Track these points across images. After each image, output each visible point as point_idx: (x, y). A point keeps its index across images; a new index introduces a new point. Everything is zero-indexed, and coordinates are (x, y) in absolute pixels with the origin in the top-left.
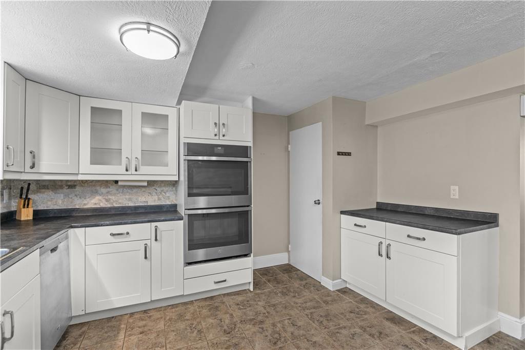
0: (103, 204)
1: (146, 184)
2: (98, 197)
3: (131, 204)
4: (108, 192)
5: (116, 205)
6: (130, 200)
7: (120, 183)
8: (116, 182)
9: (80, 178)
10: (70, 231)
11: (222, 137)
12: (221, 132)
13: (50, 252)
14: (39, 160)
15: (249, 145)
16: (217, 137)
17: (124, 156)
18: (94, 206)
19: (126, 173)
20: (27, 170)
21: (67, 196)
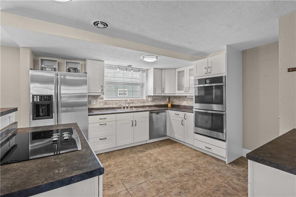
0: (186, 105)
2: (185, 102)
4: (187, 100)
7: (187, 97)
8: (186, 96)
9: (176, 95)
10: (167, 110)
11: (209, 74)
12: (209, 72)
13: (156, 114)
14: (165, 90)
15: (224, 75)
16: (207, 74)
17: (185, 87)
18: (184, 105)
19: (185, 93)
20: (162, 93)
21: (179, 101)
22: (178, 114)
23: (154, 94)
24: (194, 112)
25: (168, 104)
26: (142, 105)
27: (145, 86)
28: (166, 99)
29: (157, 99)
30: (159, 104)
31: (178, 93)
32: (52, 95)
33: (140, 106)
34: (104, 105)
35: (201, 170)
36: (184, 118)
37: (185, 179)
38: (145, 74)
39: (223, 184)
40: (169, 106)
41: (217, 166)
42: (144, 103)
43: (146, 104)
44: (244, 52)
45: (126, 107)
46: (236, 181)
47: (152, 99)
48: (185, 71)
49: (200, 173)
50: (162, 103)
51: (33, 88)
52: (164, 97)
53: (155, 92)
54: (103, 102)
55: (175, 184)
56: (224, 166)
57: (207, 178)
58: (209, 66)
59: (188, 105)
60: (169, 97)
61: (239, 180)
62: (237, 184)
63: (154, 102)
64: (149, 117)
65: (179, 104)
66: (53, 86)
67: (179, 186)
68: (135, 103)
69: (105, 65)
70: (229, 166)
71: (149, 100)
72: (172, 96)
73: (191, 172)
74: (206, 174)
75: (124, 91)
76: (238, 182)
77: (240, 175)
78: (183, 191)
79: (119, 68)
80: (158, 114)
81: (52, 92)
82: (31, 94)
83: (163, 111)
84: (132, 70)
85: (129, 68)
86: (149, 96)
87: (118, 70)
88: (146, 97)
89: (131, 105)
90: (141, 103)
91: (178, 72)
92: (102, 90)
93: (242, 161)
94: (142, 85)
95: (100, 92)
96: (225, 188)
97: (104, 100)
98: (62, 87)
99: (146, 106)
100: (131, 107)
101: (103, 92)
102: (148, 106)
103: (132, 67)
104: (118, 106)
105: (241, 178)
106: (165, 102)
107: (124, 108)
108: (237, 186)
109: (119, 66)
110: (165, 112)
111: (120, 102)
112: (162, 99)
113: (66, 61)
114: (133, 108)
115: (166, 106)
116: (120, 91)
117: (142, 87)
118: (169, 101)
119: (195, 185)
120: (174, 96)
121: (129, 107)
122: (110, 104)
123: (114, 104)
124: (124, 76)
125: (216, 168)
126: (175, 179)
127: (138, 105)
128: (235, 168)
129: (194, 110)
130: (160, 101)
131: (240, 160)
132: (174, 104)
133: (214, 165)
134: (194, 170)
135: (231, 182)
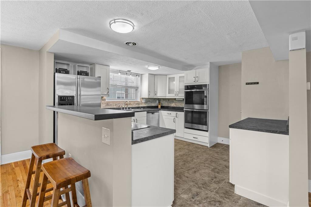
0: (175, 106)
1: (182, 100)
2: (174, 104)
3: (181, 106)
4: (176, 102)
5: (178, 106)
6: (181, 105)
7: (176, 99)
8: (175, 99)
9: (167, 98)
10: (160, 111)
11: (197, 82)
12: (197, 80)
13: (151, 114)
14: (157, 93)
15: (207, 83)
16: (195, 82)
17: (175, 91)
18: (173, 106)
19: (175, 96)
20: (155, 96)
21: (168, 103)
22: (171, 114)
23: (148, 96)
24: (185, 111)
25: (159, 106)
26: (137, 106)
27: (139, 90)
28: (156, 101)
29: (149, 101)
30: (150, 106)
31: (169, 96)
32: (74, 96)
33: (136, 107)
34: (106, 106)
35: (193, 152)
36: (175, 116)
37: (185, 158)
38: (139, 78)
39: (209, 158)
40: (159, 107)
41: (203, 149)
42: (139, 104)
43: (141, 106)
44: (220, 67)
45: (125, 108)
46: (216, 155)
47: (146, 101)
48: (175, 78)
49: (193, 154)
50: (153, 105)
51: (59, 89)
52: (155, 100)
53: (149, 95)
54: (106, 103)
55: (179, 160)
56: (208, 149)
57: (199, 155)
58: (197, 76)
59: (176, 106)
60: (159, 100)
61: (218, 154)
62: (218, 157)
63: (147, 104)
64: (146, 116)
65: (168, 106)
66: (74, 88)
67: (182, 161)
68: (131, 105)
69: (110, 70)
70: (210, 148)
71: (143, 102)
72: (161, 98)
73: (187, 153)
74: (197, 154)
75: (121, 93)
76: (218, 156)
77: (218, 152)
78: (186, 163)
79: (120, 72)
80: (153, 114)
81: (73, 93)
82: (57, 95)
83: (156, 112)
84: (130, 74)
85: (128, 73)
86: (143, 98)
87: (119, 74)
88: (141, 99)
89: (129, 106)
90: (136, 104)
91: (169, 78)
92: (108, 92)
93: (218, 145)
94: (137, 88)
95: (106, 94)
96: (211, 159)
97: (106, 101)
98: (82, 89)
99: (140, 107)
100: (129, 108)
101: (108, 94)
102: (142, 107)
103: (131, 72)
104: (117, 107)
105: (219, 154)
106: (156, 104)
107: (123, 108)
108: (217, 158)
109: (120, 70)
110: (158, 112)
111: (119, 103)
112: (153, 101)
113: (77, 65)
114: (131, 109)
115: (157, 107)
116: (118, 93)
117: (137, 90)
118: (159, 103)
119: (192, 159)
120: (163, 98)
121: (127, 108)
122: (111, 105)
123: (114, 105)
124: (121, 79)
125: (202, 150)
126: (178, 158)
127: (134, 106)
128: (215, 149)
129: (184, 109)
130: (152, 103)
131: (217, 145)
132: (163, 105)
133: (201, 149)
134: (188, 152)
135: (214, 156)
